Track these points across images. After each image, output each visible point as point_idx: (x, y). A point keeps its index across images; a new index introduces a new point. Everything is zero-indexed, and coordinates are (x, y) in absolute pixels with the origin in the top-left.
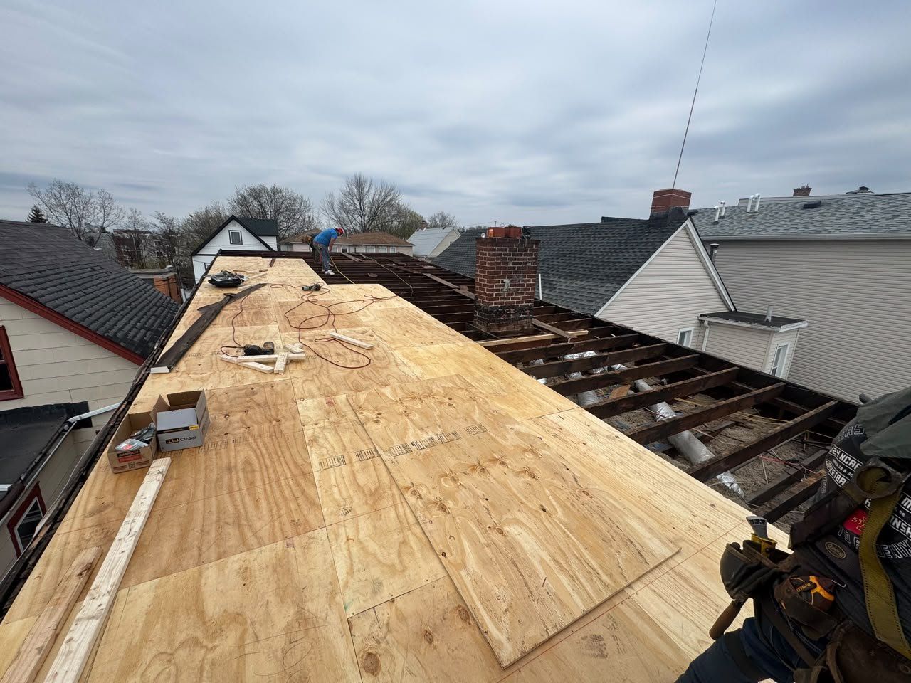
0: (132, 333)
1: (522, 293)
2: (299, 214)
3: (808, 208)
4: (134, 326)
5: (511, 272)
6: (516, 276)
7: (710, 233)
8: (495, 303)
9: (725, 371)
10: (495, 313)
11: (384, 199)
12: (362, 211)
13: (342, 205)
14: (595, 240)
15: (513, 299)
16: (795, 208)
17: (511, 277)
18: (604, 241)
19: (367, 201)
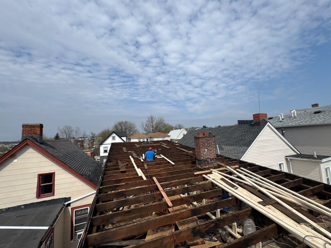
0: (87, 173)
1: (212, 154)
2: (133, 129)
3: (317, 113)
4: (87, 170)
5: (207, 147)
6: (209, 148)
7: (280, 125)
8: (203, 158)
9: (296, 180)
10: (203, 161)
11: (160, 121)
12: (153, 126)
13: (146, 125)
14: (235, 131)
15: (209, 156)
16: (311, 114)
17: (207, 148)
18: (239, 132)
19: (154, 123)
